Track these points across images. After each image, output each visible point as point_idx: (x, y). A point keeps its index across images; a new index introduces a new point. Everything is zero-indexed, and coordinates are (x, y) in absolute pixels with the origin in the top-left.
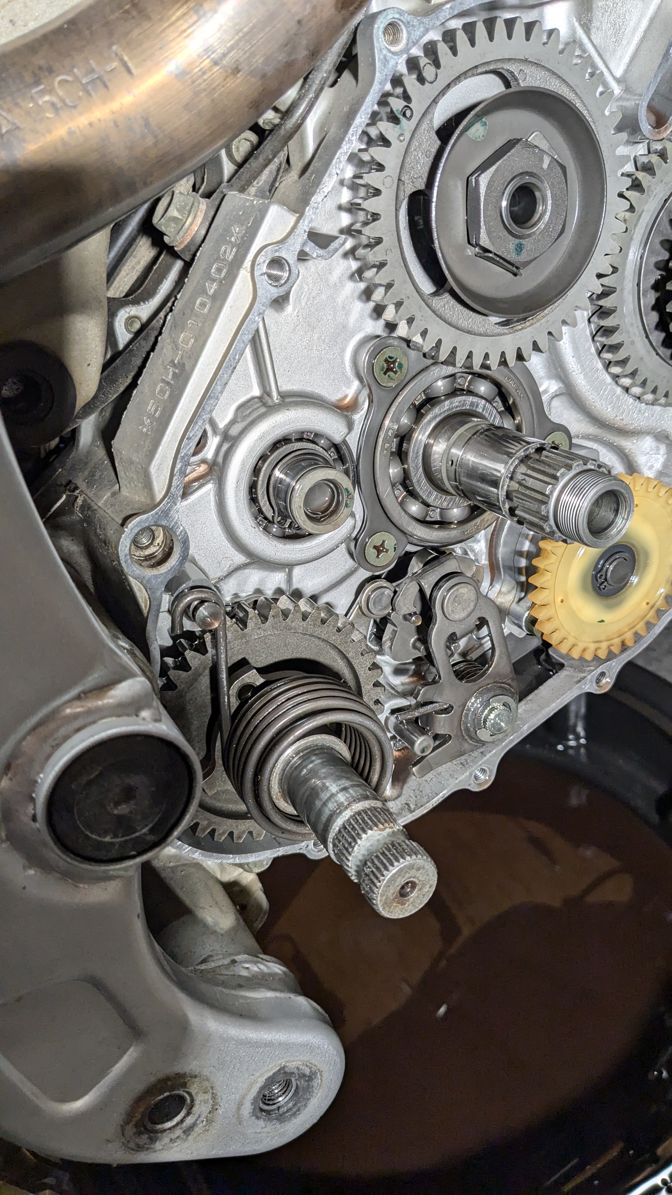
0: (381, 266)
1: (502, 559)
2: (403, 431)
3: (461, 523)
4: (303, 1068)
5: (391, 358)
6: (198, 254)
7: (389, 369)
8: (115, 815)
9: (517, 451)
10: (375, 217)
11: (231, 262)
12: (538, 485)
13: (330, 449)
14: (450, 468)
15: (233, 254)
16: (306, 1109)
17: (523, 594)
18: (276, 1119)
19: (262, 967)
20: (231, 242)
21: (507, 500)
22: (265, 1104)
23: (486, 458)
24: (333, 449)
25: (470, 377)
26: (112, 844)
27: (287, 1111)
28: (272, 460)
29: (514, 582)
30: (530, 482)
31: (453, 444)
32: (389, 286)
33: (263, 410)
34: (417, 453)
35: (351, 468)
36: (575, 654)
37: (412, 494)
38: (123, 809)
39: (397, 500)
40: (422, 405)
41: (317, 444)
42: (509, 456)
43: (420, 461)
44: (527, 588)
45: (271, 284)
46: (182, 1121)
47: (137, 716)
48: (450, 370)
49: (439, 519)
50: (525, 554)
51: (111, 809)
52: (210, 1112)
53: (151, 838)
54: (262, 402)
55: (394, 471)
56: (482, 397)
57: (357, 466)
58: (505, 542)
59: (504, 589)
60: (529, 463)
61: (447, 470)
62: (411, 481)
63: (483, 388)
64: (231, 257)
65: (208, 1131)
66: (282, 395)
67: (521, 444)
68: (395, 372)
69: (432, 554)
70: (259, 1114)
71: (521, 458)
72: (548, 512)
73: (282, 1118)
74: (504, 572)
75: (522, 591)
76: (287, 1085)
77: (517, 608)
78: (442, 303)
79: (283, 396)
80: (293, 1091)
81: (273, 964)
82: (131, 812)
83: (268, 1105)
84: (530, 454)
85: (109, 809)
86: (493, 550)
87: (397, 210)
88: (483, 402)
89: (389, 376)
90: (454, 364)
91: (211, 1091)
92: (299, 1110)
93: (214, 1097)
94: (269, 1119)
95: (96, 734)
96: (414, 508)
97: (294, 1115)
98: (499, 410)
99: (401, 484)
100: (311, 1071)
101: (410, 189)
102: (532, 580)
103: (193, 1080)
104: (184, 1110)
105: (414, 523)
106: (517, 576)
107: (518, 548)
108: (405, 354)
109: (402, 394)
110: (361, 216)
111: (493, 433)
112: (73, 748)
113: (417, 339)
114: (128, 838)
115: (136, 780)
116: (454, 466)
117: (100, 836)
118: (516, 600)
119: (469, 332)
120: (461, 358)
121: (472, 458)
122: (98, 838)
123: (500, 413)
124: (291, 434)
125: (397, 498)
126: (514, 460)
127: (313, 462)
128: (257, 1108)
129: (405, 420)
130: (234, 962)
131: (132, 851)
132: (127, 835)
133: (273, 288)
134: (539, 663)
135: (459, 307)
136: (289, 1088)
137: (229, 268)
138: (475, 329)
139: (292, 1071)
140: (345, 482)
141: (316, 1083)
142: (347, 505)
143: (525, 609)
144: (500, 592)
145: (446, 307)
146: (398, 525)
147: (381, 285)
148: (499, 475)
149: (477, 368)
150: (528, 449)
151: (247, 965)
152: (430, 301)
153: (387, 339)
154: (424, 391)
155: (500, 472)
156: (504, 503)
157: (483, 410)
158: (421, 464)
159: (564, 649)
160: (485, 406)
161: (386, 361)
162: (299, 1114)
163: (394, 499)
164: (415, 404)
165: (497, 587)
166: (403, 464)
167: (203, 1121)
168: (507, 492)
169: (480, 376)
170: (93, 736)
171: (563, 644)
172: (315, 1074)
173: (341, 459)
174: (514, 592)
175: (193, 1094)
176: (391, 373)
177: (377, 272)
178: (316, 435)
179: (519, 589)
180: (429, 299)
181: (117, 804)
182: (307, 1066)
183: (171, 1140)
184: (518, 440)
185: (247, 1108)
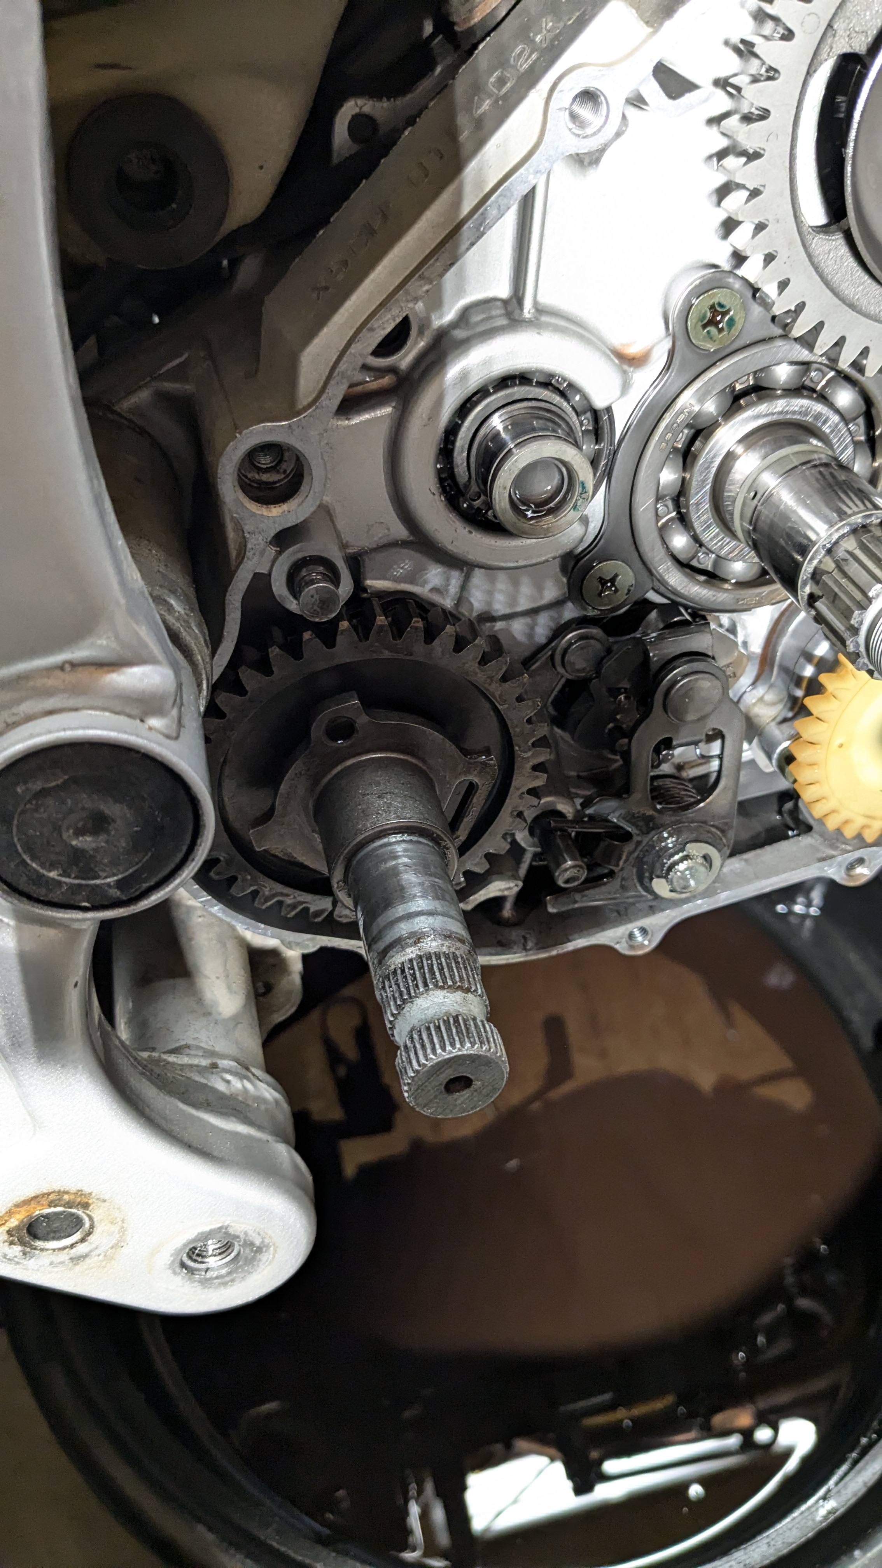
0: (753, 156)
1: (783, 655)
2: (701, 424)
3: (742, 585)
4: (254, 1235)
5: (721, 305)
6: (481, 47)
7: (712, 322)
8: (72, 846)
9: (855, 514)
10: (772, 74)
11: (523, 74)
12: (862, 577)
13: (585, 413)
14: (748, 501)
15: (530, 62)
16: (243, 1283)
17: (790, 715)
18: (199, 1282)
19: (248, 1085)
20: (533, 41)
21: (810, 582)
22: (190, 1258)
23: (807, 507)
24: (589, 415)
25: (832, 374)
26: (59, 883)
27: (217, 1278)
28: (491, 402)
29: (785, 693)
30: (853, 569)
31: (768, 468)
32: (755, 193)
33: (503, 321)
34: (712, 462)
35: (605, 452)
36: (832, 824)
37: (683, 519)
38: (86, 842)
39: (657, 522)
40: (745, 393)
41: (568, 401)
42: (840, 516)
43: (712, 475)
44: (799, 709)
45: (570, 130)
46: (72, 1246)
47: (142, 721)
48: (804, 355)
49: (709, 568)
50: (816, 660)
51: (69, 836)
52: (112, 1248)
53: (116, 893)
54: (506, 308)
55: (669, 476)
56: (837, 411)
57: (616, 452)
58: (795, 631)
59: (769, 697)
60: (865, 538)
61: (744, 504)
62: (688, 501)
63: (845, 397)
64: (525, 66)
65: (104, 1267)
66: (540, 308)
67: (865, 505)
68: (721, 330)
69: (682, 615)
70: (178, 1270)
71: (855, 526)
72: (861, 623)
73: (206, 1283)
74: (778, 674)
75: (792, 709)
76: (226, 1248)
77: (775, 731)
78: (827, 248)
79: (540, 310)
80: (232, 1255)
81: (265, 1086)
82: (96, 850)
83: (195, 1261)
84: (870, 524)
85: (65, 836)
86: (775, 636)
87: (809, 74)
88: (836, 418)
89: (708, 332)
90: (811, 347)
91: (120, 1223)
92: (232, 1281)
93: (123, 1231)
94: (190, 1279)
95: (70, 729)
96: (680, 541)
97: (225, 1284)
98: (857, 438)
99: (673, 500)
100: (263, 1242)
101: (842, 46)
102: (810, 702)
103: (100, 1204)
104: (78, 1233)
105: (669, 563)
106: (792, 686)
107: (809, 648)
108: (745, 307)
109: (719, 366)
110: (754, 66)
111: (831, 474)
112: (32, 736)
113: (770, 289)
114: (83, 882)
115: (114, 809)
116: (755, 501)
117: (42, 865)
118: (779, 719)
119: (852, 306)
120: (825, 342)
121: (787, 498)
122: (38, 868)
123: (856, 444)
124: (533, 373)
125: (658, 517)
126: (844, 525)
127: (550, 424)
128: (178, 1261)
129: (711, 407)
130: (214, 1066)
131: (84, 901)
132: (82, 879)
133: (573, 137)
134: (780, 812)
135: (850, 262)
136: (230, 1251)
137: (517, 82)
138: (864, 304)
139: (237, 1233)
140: (585, 473)
141: (264, 1257)
142: (575, 507)
143: (786, 736)
144: (761, 700)
145: (831, 255)
146: (645, 558)
147: (743, 187)
148: (813, 537)
149: (844, 364)
150: (870, 516)
151: (229, 1077)
152: (809, 237)
153: (727, 275)
154: (755, 373)
155: (817, 534)
156: (805, 584)
157: (832, 432)
158: (710, 480)
159: (818, 811)
160: (837, 425)
161: (712, 307)
162: (231, 1285)
163: (654, 519)
164: (734, 387)
165: (760, 691)
166: (685, 469)
167: (99, 1255)
168: (816, 569)
169: (847, 378)
170: (64, 730)
171: (819, 805)
172: (268, 1247)
173: (597, 434)
174: (780, 707)
175: (95, 1220)
176: (712, 329)
177: (745, 164)
178: (571, 385)
179: (789, 705)
180: (809, 233)
181: (79, 833)
182: (259, 1234)
183: (51, 1263)
184: (863, 496)
185: (165, 1257)
